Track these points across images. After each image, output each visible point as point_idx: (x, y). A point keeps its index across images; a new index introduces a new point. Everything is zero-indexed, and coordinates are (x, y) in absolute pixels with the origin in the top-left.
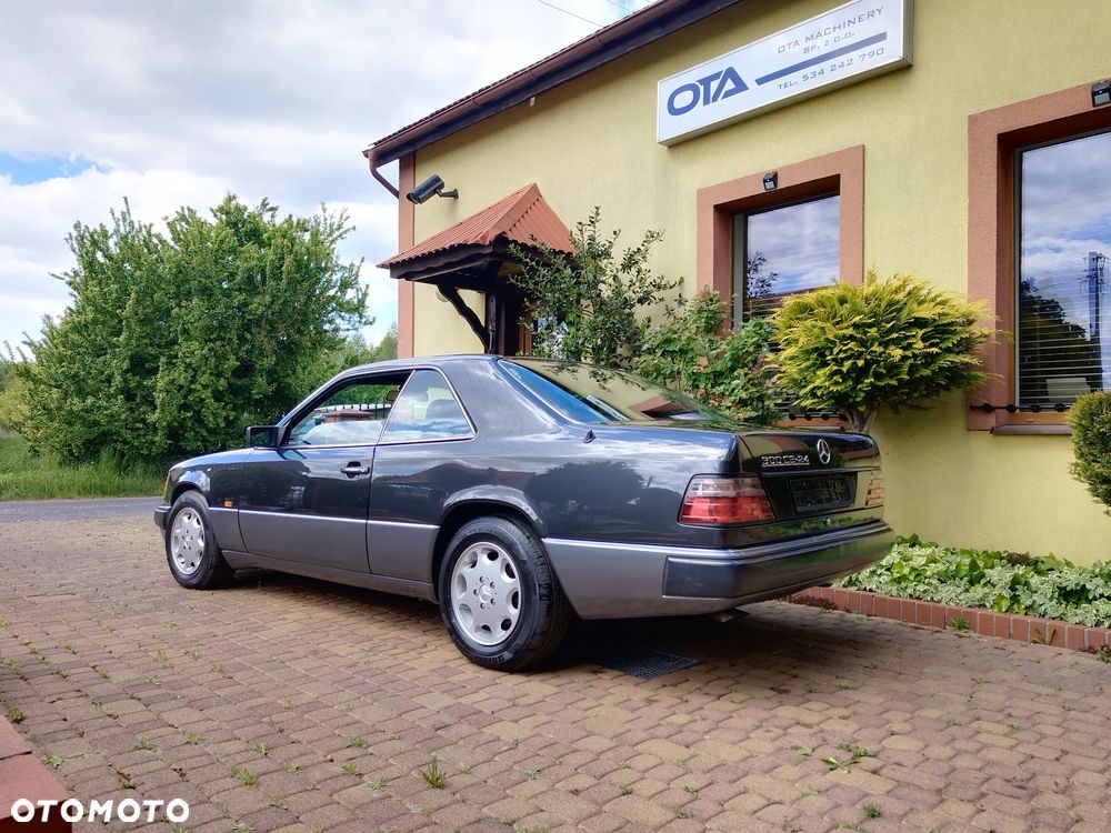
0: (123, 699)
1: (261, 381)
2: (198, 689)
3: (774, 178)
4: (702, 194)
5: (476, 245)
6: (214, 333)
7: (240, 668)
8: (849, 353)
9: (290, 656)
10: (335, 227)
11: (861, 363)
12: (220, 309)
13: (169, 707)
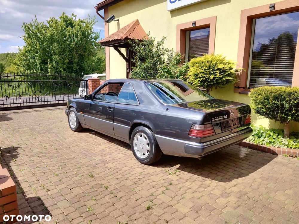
0: (35, 156)
1: (75, 65)
2: (51, 154)
3: (195, 23)
4: (178, 26)
5: (120, 40)
6: (62, 52)
7: (61, 149)
8: (202, 76)
9: (71, 146)
10: (92, 21)
11: (204, 79)
12: (63, 46)
13: (44, 158)
